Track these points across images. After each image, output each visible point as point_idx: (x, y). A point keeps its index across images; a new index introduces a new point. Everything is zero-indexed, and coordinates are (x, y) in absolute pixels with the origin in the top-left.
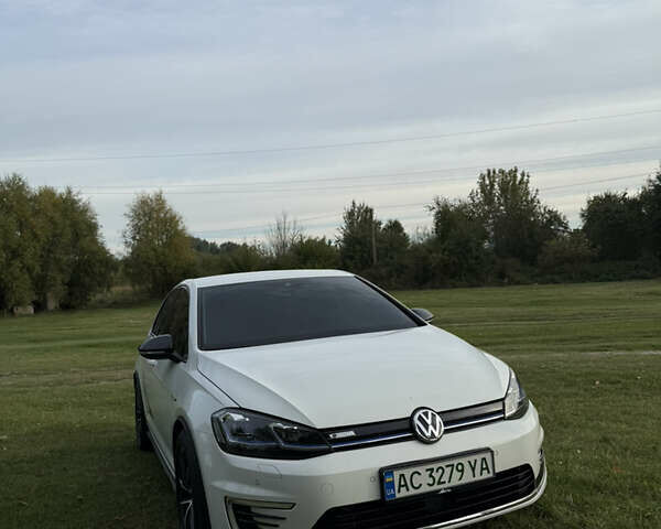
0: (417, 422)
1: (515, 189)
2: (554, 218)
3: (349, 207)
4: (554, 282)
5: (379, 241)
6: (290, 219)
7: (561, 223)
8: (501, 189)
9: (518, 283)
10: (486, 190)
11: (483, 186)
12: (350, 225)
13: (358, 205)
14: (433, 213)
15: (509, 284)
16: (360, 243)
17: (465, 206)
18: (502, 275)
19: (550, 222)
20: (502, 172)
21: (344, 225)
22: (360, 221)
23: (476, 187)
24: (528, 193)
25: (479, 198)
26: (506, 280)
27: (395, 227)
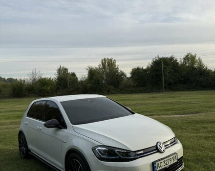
0: (159, 147)
1: (112, 65)
2: (123, 74)
3: (59, 68)
4: (124, 93)
5: (70, 79)
6: (37, 71)
7: (124, 75)
8: (108, 64)
9: (113, 94)
10: (103, 64)
11: (102, 63)
12: (59, 74)
13: (62, 67)
14: (88, 71)
15: (111, 94)
16: (63, 80)
17: (97, 69)
18: (109, 91)
19: (122, 75)
20: (108, 59)
21: (57, 74)
22: (63, 72)
23: (100, 63)
24: (115, 66)
25: (101, 67)
26: (110, 93)
27: (74, 74)
